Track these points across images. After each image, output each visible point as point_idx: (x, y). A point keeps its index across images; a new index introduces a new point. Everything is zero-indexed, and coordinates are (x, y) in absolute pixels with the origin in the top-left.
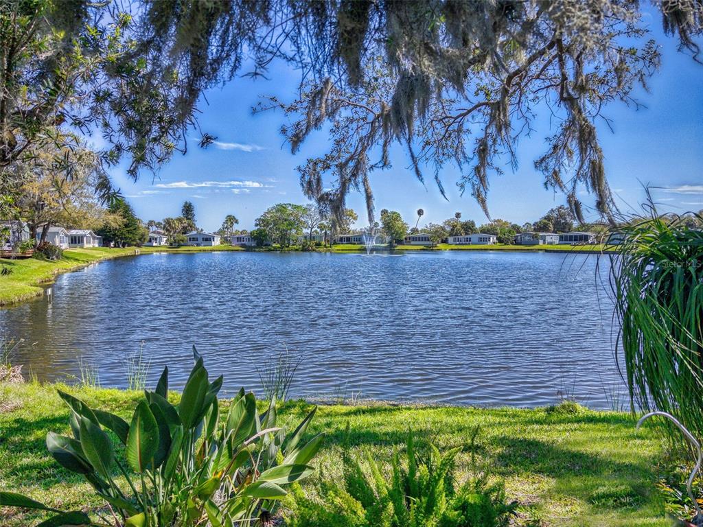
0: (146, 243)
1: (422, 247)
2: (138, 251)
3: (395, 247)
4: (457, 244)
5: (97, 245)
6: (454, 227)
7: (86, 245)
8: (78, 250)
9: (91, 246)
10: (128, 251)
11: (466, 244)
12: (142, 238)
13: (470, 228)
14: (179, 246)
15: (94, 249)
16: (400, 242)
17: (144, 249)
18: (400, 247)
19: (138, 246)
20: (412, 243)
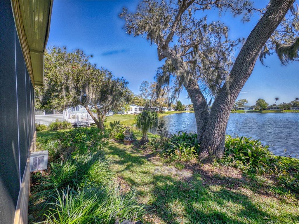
0: (185, 110)
2: (182, 112)
3: (262, 111)
4: (293, 110)
5: (174, 111)
6: (295, 103)
7: (171, 111)
8: (170, 112)
9: (172, 111)
10: (180, 112)
12: (184, 109)
14: (192, 111)
15: (173, 111)
16: (265, 109)
17: (184, 111)
18: (265, 111)
19: (183, 111)
20: (271, 109)
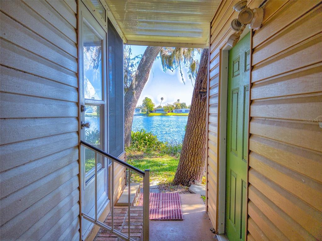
1: (161, 114)
3: (149, 114)
4: (176, 113)
6: (177, 105)
11: (180, 113)
13: (183, 106)
16: (151, 112)
18: (151, 114)
